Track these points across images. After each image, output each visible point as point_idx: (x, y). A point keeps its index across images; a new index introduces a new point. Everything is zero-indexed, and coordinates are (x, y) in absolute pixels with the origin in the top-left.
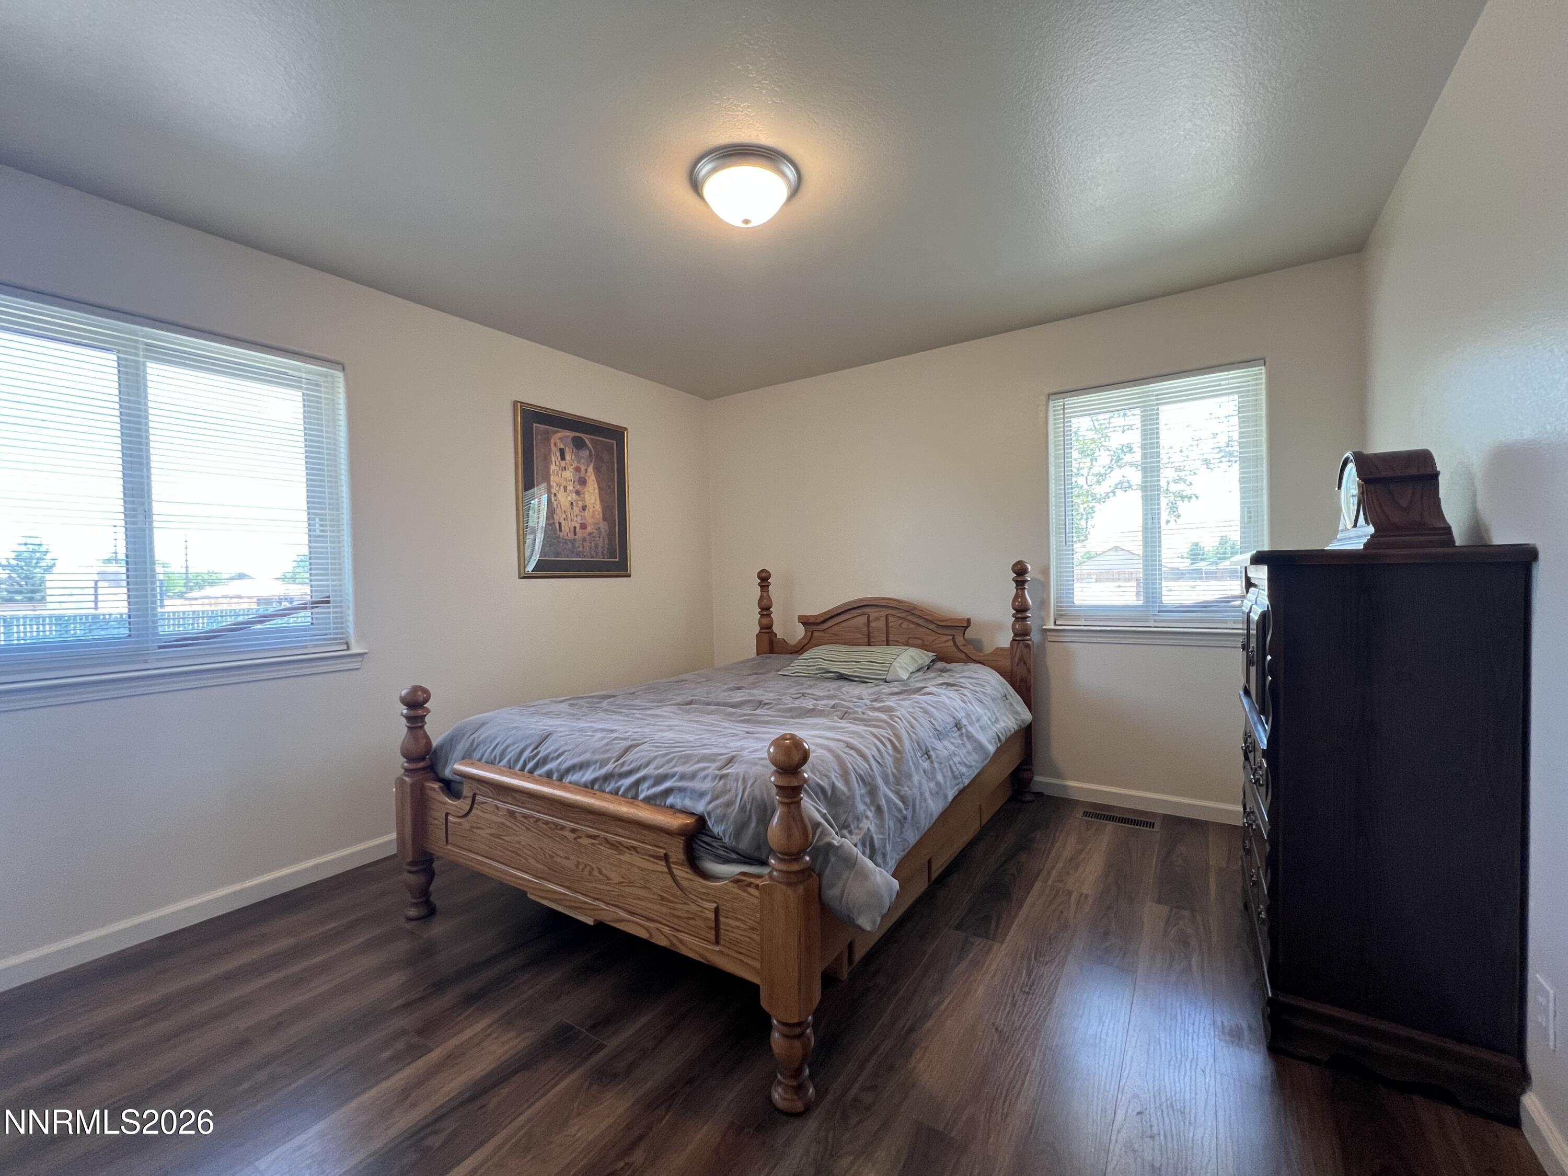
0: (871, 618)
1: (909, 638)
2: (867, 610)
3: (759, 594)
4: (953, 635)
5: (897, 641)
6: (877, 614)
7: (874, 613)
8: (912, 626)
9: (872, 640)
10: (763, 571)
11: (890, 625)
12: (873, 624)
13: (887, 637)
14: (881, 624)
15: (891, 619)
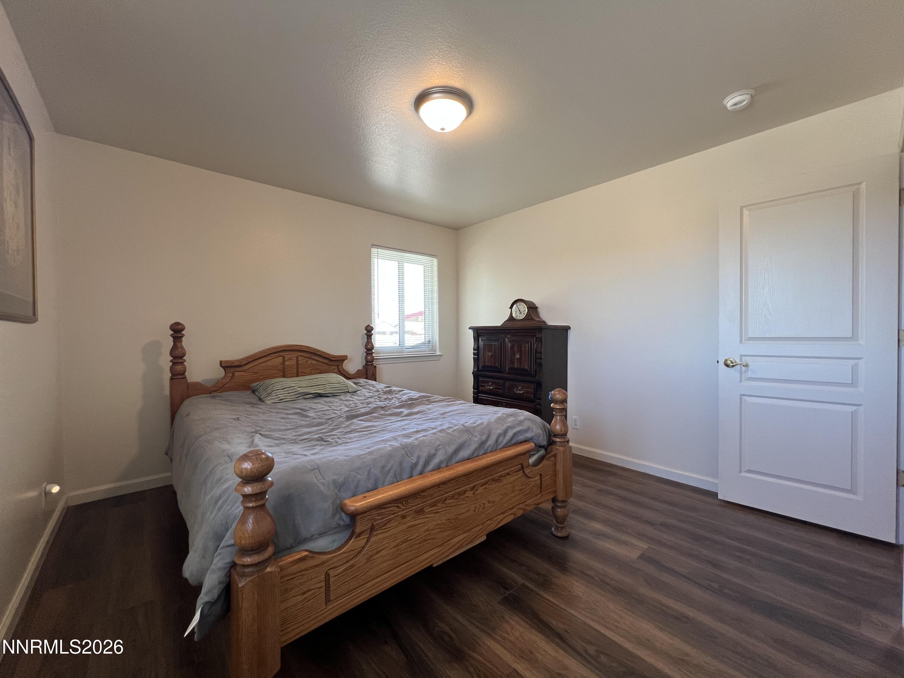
0: (286, 359)
1: (312, 370)
2: (282, 354)
3: (172, 344)
4: (338, 366)
5: (304, 372)
6: (290, 356)
7: (287, 355)
8: (314, 362)
9: (286, 373)
10: (177, 324)
11: (299, 362)
12: (286, 363)
13: (298, 370)
14: (293, 362)
15: (300, 358)
